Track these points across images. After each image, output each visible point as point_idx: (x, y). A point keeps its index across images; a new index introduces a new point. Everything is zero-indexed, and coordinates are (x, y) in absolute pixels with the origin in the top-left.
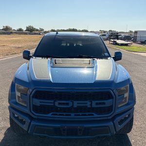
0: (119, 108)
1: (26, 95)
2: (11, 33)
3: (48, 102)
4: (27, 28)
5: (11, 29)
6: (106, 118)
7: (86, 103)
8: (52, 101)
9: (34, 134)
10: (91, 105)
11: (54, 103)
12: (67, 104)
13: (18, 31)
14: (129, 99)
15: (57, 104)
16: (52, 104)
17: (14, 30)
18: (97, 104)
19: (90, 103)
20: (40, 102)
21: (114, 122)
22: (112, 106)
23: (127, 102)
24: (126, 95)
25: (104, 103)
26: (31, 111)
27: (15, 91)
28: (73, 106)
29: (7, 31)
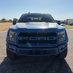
0: (60, 42)
1: (15, 36)
2: (6, 22)
3: (26, 38)
4: (14, 19)
5: (6, 20)
6: (54, 46)
7: (44, 38)
8: (28, 37)
9: (19, 54)
10: (47, 39)
11: (29, 38)
12: (35, 39)
13: (9, 21)
14: (65, 39)
15: (30, 38)
16: (28, 39)
17: (7, 20)
18: (49, 38)
19: (46, 38)
20: (22, 38)
21: (58, 48)
22: (57, 40)
23: (64, 40)
24: (64, 36)
25: (53, 38)
26: (17, 44)
27: (9, 35)
28: (38, 40)
29: (4, 21)
